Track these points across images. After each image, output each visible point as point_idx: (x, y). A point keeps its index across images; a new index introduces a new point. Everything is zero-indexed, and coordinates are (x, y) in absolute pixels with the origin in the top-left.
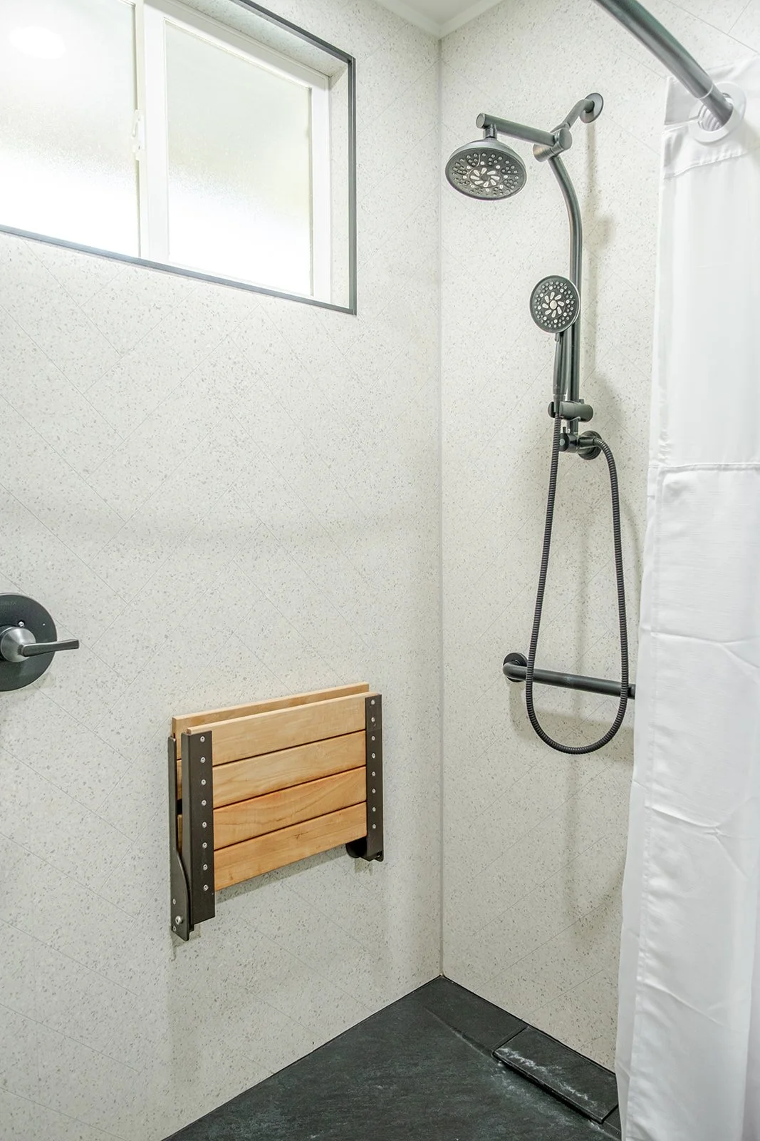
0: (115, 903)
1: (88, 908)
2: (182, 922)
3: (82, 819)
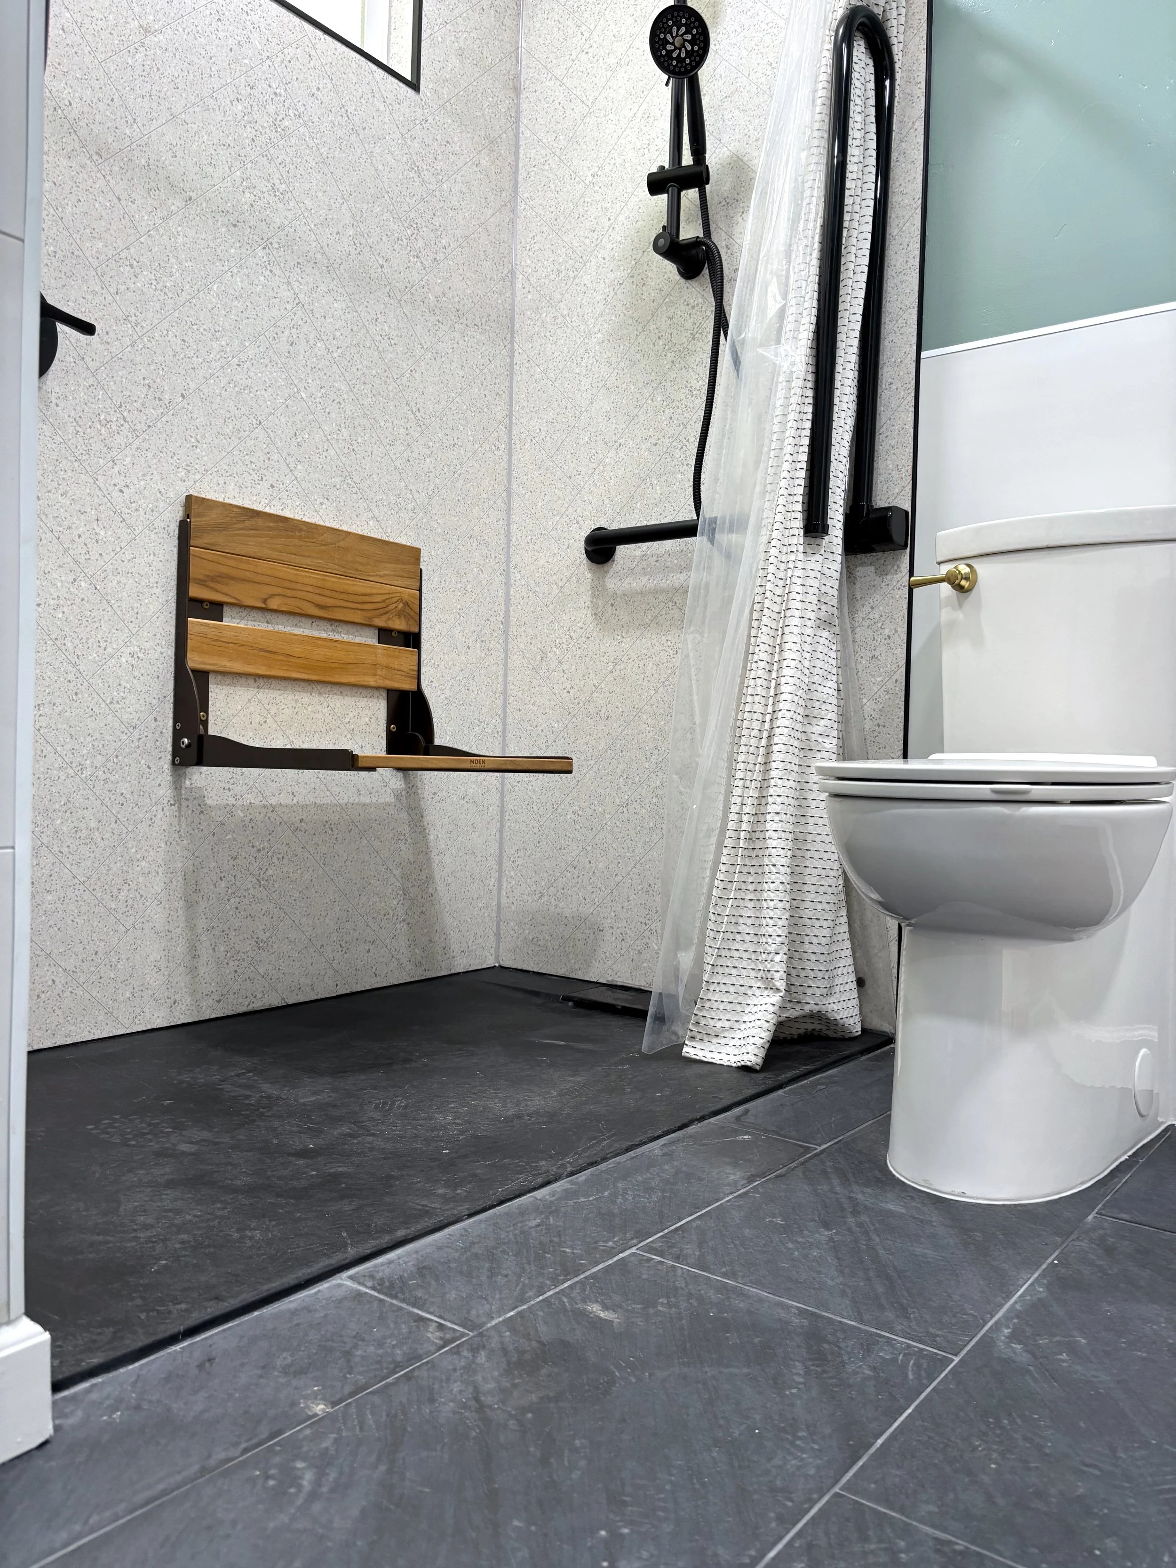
0: (108, 702)
1: (76, 694)
2: (189, 746)
3: (75, 580)
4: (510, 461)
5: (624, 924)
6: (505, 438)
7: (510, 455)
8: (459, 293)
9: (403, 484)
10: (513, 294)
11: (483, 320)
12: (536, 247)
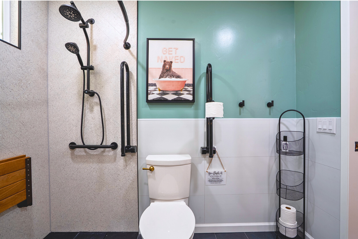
4: (48, 126)
5: (83, 220)
6: (47, 121)
7: (48, 124)
8: (34, 93)
9: (19, 141)
10: (48, 91)
11: (40, 98)
12: (53, 82)
